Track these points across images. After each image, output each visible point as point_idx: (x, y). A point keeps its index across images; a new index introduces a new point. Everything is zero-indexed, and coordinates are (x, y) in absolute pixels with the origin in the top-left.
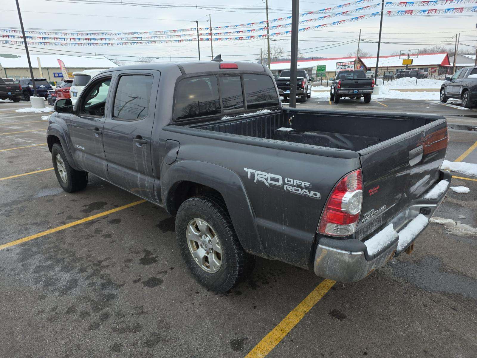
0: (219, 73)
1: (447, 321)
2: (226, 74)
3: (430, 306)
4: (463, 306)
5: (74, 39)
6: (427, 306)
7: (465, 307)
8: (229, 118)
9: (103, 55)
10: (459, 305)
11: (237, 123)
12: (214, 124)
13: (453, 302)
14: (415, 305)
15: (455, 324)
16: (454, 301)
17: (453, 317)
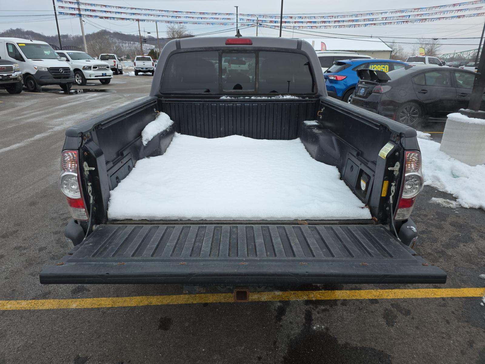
0: (222, 49)
2: (232, 50)
5: (339, 21)
8: (229, 98)
9: (379, 38)
11: (238, 104)
12: (204, 101)
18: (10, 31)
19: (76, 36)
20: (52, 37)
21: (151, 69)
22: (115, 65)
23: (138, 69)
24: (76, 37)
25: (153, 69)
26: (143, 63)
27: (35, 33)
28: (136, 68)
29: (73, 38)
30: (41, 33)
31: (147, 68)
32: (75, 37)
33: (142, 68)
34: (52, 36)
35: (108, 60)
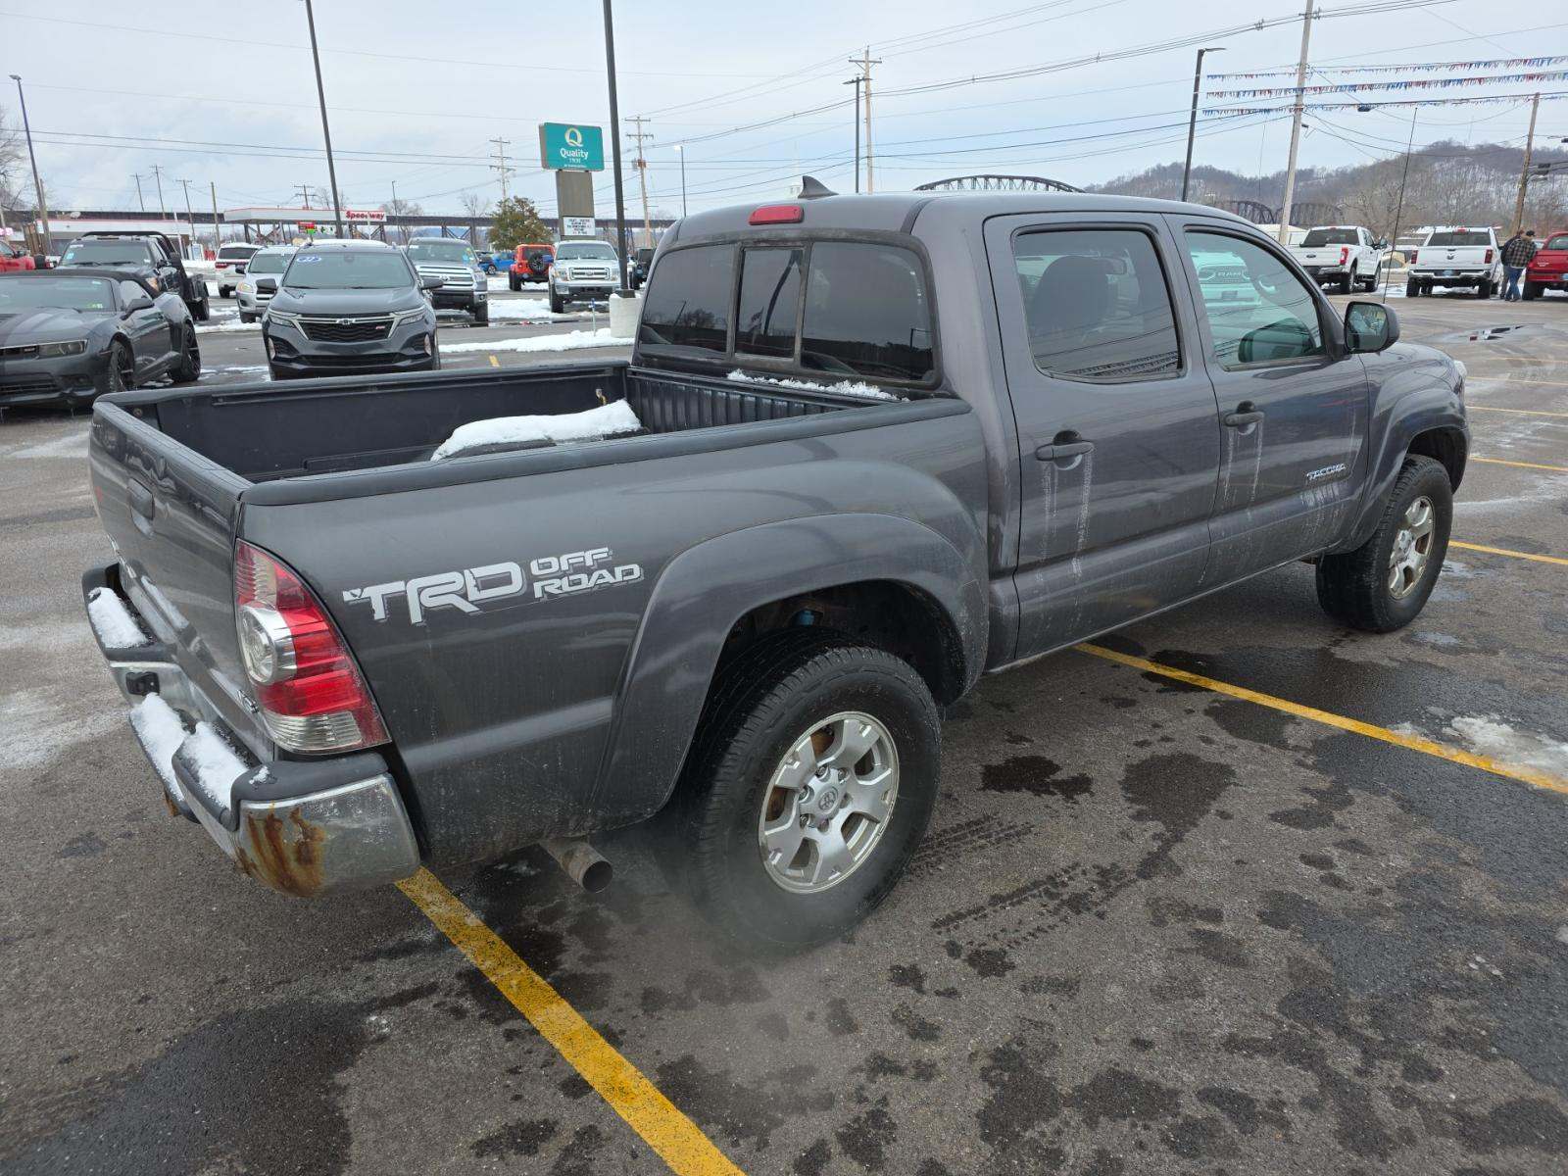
1: (62, 1016)
3: (133, 1012)
4: (51, 1092)
6: (140, 1002)
7: (45, 1093)
10: (68, 1083)
13: (89, 1074)
14: (166, 980)
15: (38, 1026)
16: (90, 1082)
17: (56, 1037)
18: (1154, 171)
19: (1340, 170)
20: (1265, 179)
21: (1475, 274)
22: (1343, 263)
23: (1421, 275)
24: (1337, 175)
25: (1481, 274)
26: (1449, 254)
27: (1219, 171)
28: (1416, 271)
29: (1329, 176)
30: (1234, 172)
31: (1458, 272)
32: (1334, 174)
33: (1437, 272)
34: (1264, 176)
35: (1323, 246)
